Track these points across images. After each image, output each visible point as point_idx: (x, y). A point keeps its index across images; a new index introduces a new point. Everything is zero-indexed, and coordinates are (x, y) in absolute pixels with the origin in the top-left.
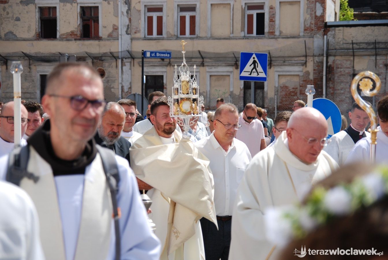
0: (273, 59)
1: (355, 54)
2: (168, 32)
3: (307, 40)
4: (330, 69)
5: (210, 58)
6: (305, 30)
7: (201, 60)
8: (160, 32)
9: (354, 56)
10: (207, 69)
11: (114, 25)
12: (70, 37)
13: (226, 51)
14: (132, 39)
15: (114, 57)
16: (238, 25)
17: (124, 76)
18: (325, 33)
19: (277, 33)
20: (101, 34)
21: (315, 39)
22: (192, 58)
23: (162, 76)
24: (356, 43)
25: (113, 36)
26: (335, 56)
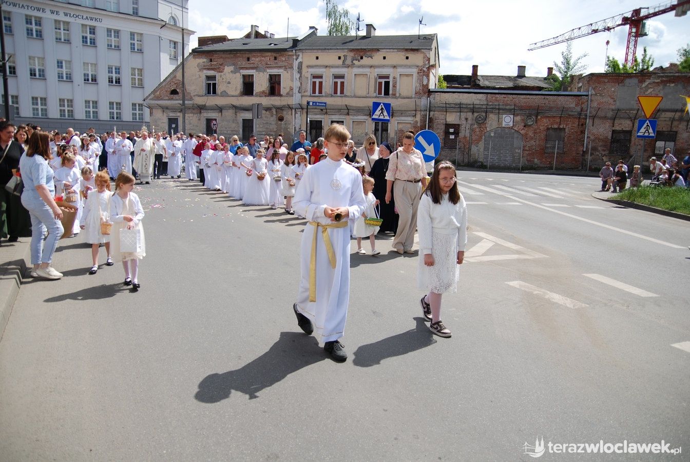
0: (394, 112)
1: (447, 111)
2: (325, 92)
3: (417, 100)
4: (431, 120)
5: (353, 110)
6: (416, 93)
7: (347, 111)
8: (320, 92)
9: (446, 112)
10: (351, 117)
11: (291, 87)
12: (262, 94)
13: (364, 106)
14: (302, 96)
15: (290, 107)
16: (372, 89)
17: (296, 121)
18: (429, 96)
19: (398, 95)
20: (281, 93)
21: (422, 100)
22: (341, 109)
23: (321, 121)
24: (448, 104)
25: (290, 94)
26: (434, 111)
